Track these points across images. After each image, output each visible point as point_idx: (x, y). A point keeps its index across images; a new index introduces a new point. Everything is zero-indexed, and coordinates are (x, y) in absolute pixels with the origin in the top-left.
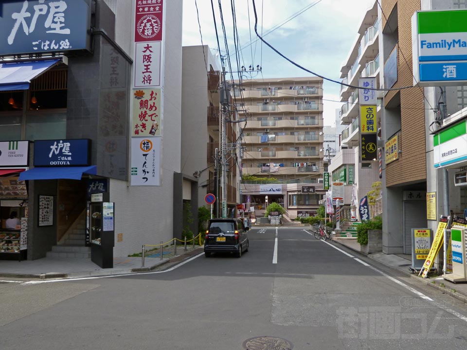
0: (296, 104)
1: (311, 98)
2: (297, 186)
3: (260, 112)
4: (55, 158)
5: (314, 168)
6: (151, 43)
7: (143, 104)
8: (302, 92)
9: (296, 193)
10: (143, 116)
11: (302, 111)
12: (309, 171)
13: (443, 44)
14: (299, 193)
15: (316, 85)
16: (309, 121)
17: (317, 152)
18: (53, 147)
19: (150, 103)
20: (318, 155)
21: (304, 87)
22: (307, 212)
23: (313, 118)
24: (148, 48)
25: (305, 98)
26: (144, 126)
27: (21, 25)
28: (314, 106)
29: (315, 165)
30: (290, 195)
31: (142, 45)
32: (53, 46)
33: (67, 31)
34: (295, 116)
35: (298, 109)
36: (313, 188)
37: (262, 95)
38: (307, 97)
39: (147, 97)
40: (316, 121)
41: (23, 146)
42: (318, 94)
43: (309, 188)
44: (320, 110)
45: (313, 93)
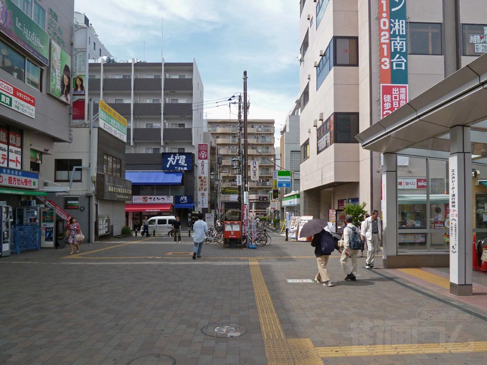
0: (255, 138)
1: (266, 134)
2: (256, 196)
3: (231, 143)
4: (182, 201)
5: (268, 183)
6: (204, 160)
7: (202, 181)
8: (260, 129)
9: (255, 201)
10: (202, 185)
11: (260, 143)
12: (264, 185)
13: (283, 179)
14: (257, 201)
15: (270, 125)
16: (265, 150)
17: (270, 172)
18: (181, 198)
19: (204, 180)
20: (271, 174)
21: (262, 127)
22: (262, 214)
23: (268, 148)
24: (203, 162)
25: (262, 134)
26: (202, 188)
27: (171, 162)
28: (268, 140)
29: (268, 181)
30: (251, 202)
31: (201, 161)
32: (182, 169)
33: (186, 165)
34: (254, 146)
35: (257, 142)
36: (266, 197)
37: (232, 131)
38: (264, 134)
39: (202, 179)
40: (270, 150)
41: (172, 198)
42: (270, 131)
43: (264, 197)
44: (272, 143)
45: (267, 131)
